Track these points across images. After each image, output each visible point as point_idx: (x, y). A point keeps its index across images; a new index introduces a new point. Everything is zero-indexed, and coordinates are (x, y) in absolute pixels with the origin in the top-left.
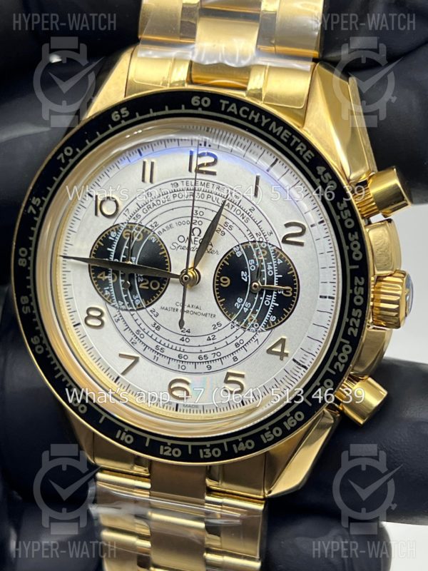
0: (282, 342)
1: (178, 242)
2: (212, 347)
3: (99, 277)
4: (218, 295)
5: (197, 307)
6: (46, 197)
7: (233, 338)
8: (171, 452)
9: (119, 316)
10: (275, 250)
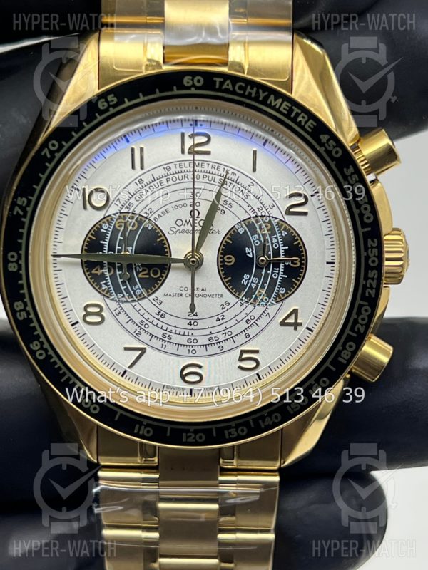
0: (295, 312)
1: (176, 227)
2: (222, 327)
3: (93, 272)
4: (223, 275)
5: (203, 290)
6: (32, 196)
7: (243, 315)
8: (195, 438)
9: (119, 309)
10: (278, 223)
